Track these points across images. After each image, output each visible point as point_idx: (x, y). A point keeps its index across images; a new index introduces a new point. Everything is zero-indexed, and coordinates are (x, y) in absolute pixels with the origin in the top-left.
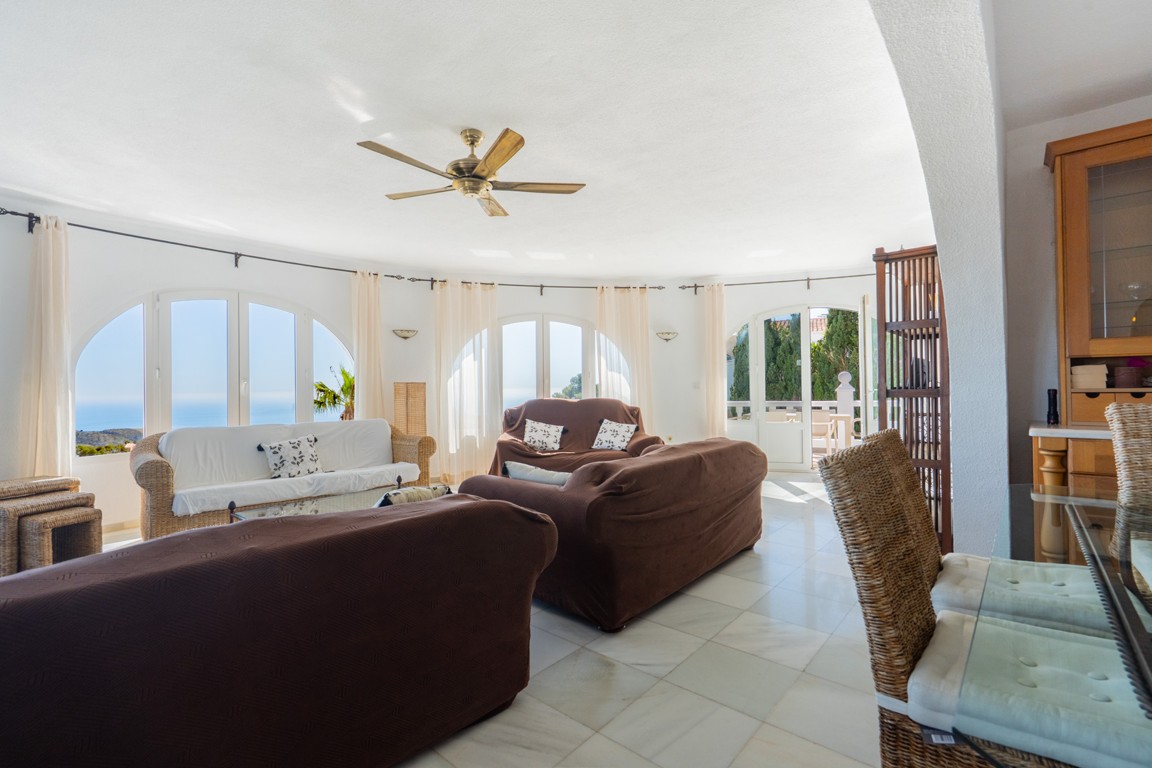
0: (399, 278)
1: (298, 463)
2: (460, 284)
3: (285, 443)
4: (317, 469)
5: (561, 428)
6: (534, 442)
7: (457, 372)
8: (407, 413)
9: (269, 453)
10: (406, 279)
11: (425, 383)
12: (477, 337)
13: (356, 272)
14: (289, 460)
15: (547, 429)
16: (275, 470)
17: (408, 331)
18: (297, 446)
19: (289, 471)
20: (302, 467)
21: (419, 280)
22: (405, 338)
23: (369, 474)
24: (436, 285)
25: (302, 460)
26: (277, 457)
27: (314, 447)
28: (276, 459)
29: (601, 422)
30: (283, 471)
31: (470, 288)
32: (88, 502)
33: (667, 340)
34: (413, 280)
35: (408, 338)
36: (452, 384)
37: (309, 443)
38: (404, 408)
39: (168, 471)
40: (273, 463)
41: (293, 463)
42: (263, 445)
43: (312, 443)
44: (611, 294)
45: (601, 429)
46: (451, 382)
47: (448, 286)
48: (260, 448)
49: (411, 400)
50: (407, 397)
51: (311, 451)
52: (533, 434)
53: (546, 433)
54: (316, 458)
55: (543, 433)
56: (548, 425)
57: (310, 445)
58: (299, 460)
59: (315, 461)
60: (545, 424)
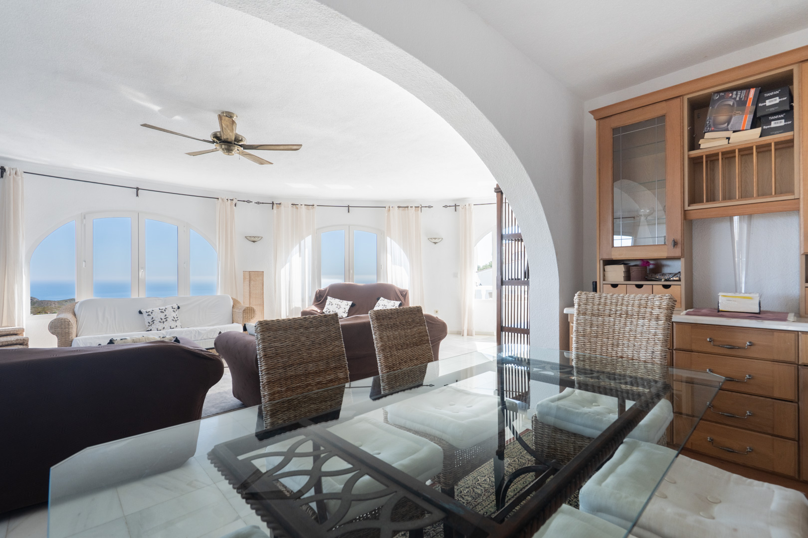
0: (249, 202)
1: (163, 322)
2: (290, 206)
3: (156, 309)
4: (176, 326)
5: (350, 303)
6: (329, 312)
7: (288, 265)
8: (250, 291)
9: (145, 315)
10: (253, 203)
11: (263, 272)
12: (302, 242)
13: (218, 199)
14: (157, 320)
15: (339, 303)
16: (149, 326)
17: (255, 237)
18: (164, 311)
19: (157, 327)
20: (166, 325)
21: (263, 203)
22: (254, 242)
23: (205, 330)
24: (275, 206)
25: (166, 320)
26: (150, 318)
27: (177, 312)
28: (149, 319)
29: (378, 299)
30: (153, 327)
31: (297, 208)
32: (24, 342)
33: (435, 243)
34: (258, 203)
35: (256, 241)
36: (284, 273)
37: (173, 310)
38: (248, 288)
39: (69, 325)
40: (147, 321)
41: (160, 322)
42: (142, 310)
43: (175, 310)
44: (396, 212)
45: (377, 304)
46: (283, 271)
47: (282, 207)
48: (140, 312)
49: (252, 283)
50: (250, 281)
51: (174, 314)
52: (329, 307)
53: (339, 306)
54: (177, 319)
55: (337, 306)
56: (341, 301)
57: (174, 311)
58: (164, 320)
59: (176, 321)
60: (339, 300)
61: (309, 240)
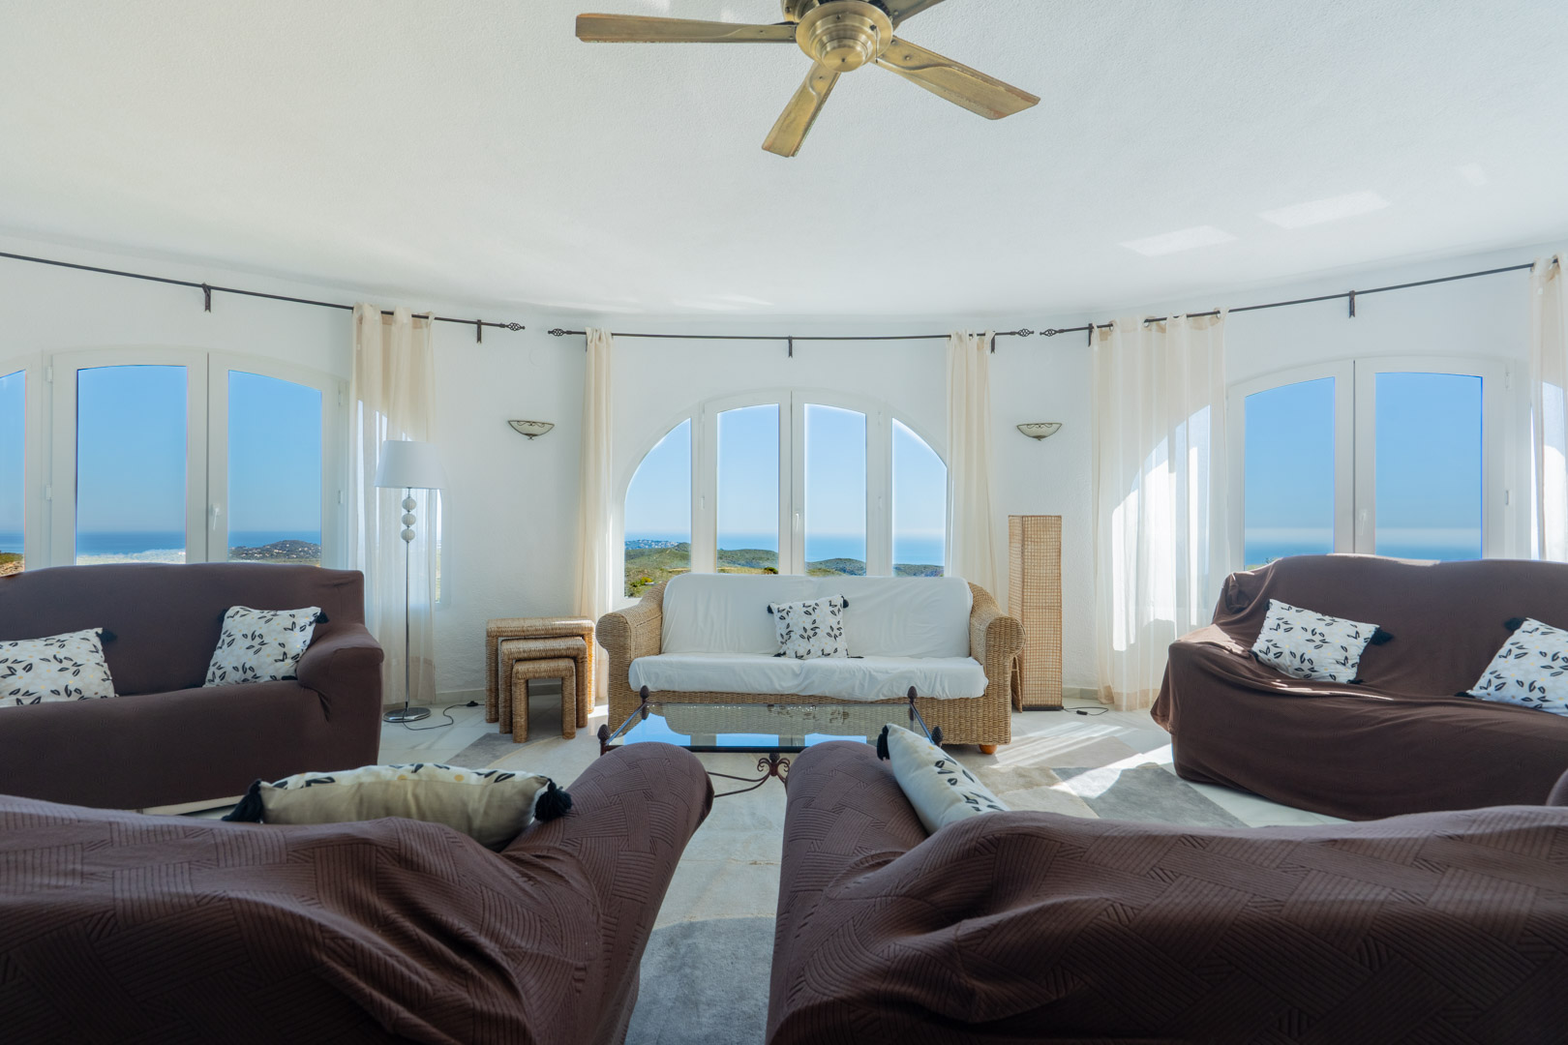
0: (1024, 333)
1: (809, 638)
2: (1141, 325)
3: (798, 606)
5: (1368, 630)
6: (1278, 655)
7: (1133, 498)
8: (1023, 569)
9: (777, 615)
10: (1037, 333)
11: (1060, 517)
12: (1180, 430)
13: (950, 336)
14: (797, 631)
15: (1321, 627)
16: (782, 643)
17: (1039, 425)
18: (812, 612)
19: (796, 648)
20: (815, 644)
21: (1062, 331)
22: (1039, 437)
24: (1096, 331)
25: (815, 634)
26: (783, 624)
27: (840, 617)
28: (781, 627)
29: (1512, 624)
30: (789, 648)
31: (1163, 330)
34: (1050, 333)
35: (1044, 437)
36: (1121, 520)
37: (832, 609)
38: (1019, 561)
39: (625, 629)
40: (780, 632)
41: (802, 637)
42: (774, 607)
43: (836, 610)
45: (1508, 645)
46: (1117, 514)
47: (1116, 330)
48: (770, 610)
49: (1029, 547)
50: (1023, 541)
51: (832, 621)
52: (1279, 636)
53: (1317, 638)
54: (837, 633)
55: (1309, 636)
56: (1328, 619)
57: (833, 612)
58: (811, 633)
59: (836, 637)
60: (1319, 616)
61: (1200, 422)
